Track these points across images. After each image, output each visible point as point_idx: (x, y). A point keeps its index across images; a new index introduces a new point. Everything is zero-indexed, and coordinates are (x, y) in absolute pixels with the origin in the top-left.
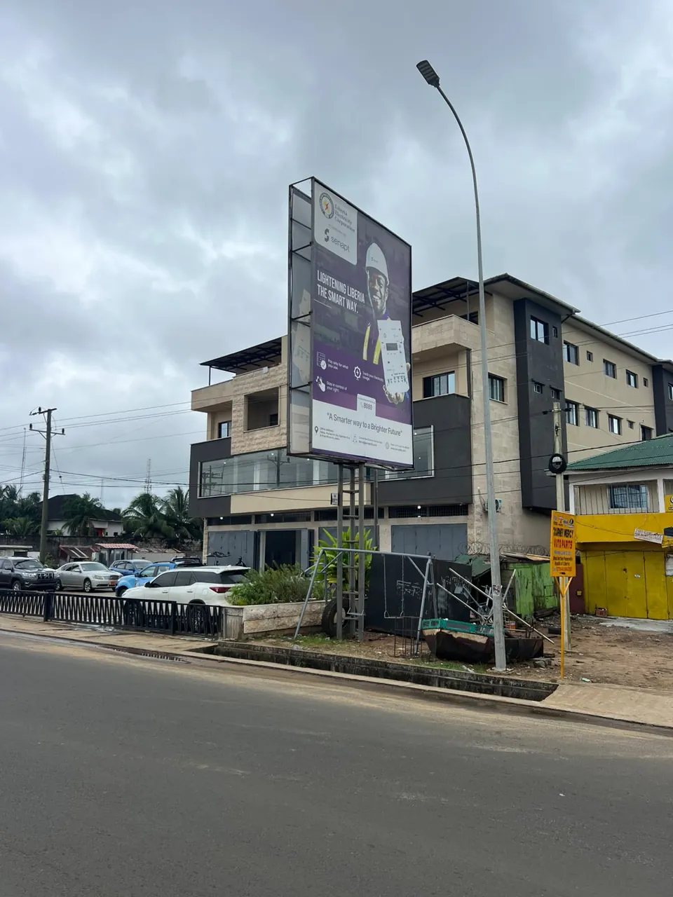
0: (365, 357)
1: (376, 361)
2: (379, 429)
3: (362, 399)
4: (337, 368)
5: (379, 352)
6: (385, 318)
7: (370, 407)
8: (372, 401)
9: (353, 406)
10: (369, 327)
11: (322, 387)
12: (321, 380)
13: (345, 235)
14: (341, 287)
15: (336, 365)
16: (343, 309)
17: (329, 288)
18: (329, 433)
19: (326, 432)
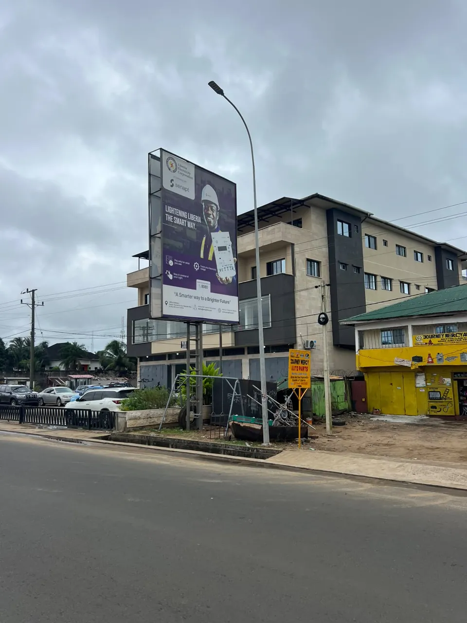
0: (202, 256)
1: (210, 258)
2: (213, 300)
3: (199, 283)
4: (181, 264)
5: (213, 253)
6: (217, 231)
7: (206, 287)
8: (208, 284)
9: (194, 287)
10: (204, 238)
11: (171, 277)
12: (169, 273)
13: (185, 181)
14: (183, 214)
15: (180, 263)
16: (185, 228)
17: (174, 215)
18: (176, 305)
19: (173, 304)
